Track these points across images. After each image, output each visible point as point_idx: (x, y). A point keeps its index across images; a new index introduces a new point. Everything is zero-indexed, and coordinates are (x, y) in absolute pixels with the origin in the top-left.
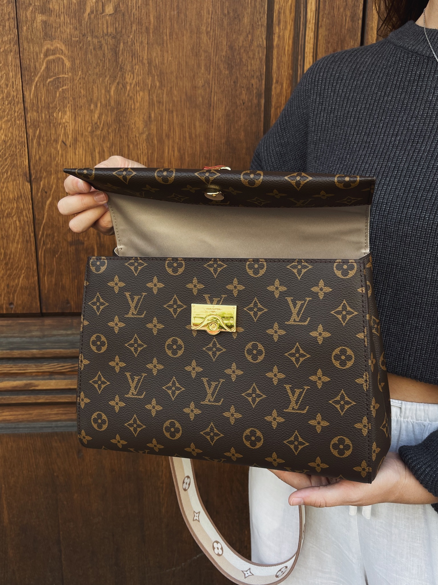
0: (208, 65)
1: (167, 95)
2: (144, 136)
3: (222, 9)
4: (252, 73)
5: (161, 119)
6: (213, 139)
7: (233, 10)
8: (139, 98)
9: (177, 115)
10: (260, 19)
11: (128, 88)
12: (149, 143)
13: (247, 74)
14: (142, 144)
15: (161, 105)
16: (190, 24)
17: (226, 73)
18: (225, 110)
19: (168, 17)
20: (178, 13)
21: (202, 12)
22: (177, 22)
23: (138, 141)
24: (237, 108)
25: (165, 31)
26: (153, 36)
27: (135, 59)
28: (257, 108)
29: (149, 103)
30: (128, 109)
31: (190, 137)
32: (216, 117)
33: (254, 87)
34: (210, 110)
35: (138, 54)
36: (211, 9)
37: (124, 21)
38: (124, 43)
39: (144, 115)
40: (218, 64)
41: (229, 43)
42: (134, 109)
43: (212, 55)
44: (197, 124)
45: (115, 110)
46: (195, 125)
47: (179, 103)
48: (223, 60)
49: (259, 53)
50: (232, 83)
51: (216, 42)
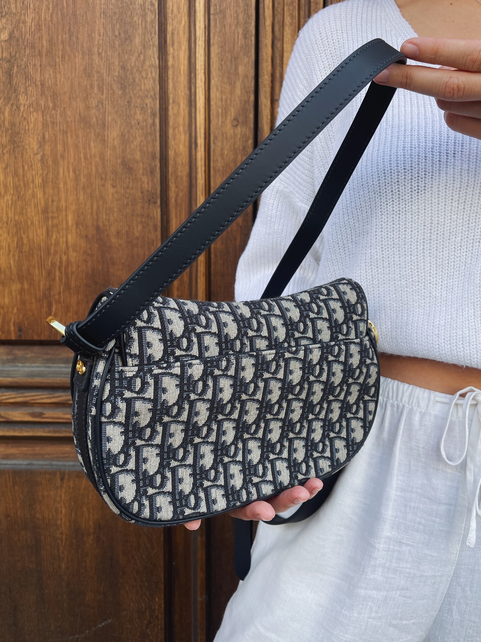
0: (101, 85)
1: (61, 115)
2: (39, 157)
3: (113, 31)
4: (146, 92)
5: (56, 140)
6: (109, 161)
7: (124, 32)
8: (33, 119)
9: (72, 137)
10: (152, 39)
11: (22, 109)
12: (44, 164)
13: (141, 94)
14: (37, 165)
15: (55, 125)
16: (82, 46)
17: (120, 92)
18: (120, 130)
19: (60, 41)
20: (70, 36)
21: (93, 34)
22: (70, 44)
23: (33, 162)
24: (132, 128)
25: (58, 53)
26: (46, 58)
27: (28, 81)
28: (153, 128)
29: (43, 123)
30: (22, 130)
31: (85, 157)
32: (111, 137)
33: (149, 106)
34: (104, 130)
35: (31, 76)
36: (102, 32)
37: (18, 45)
38: (18, 66)
39: (39, 135)
40: (111, 84)
41: (121, 64)
42: (28, 130)
43: (105, 75)
44: (92, 144)
45: (10, 131)
46: (89, 145)
47: (73, 124)
48: (116, 80)
49: (151, 73)
50: (126, 103)
51: (108, 62)
